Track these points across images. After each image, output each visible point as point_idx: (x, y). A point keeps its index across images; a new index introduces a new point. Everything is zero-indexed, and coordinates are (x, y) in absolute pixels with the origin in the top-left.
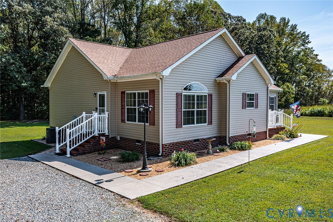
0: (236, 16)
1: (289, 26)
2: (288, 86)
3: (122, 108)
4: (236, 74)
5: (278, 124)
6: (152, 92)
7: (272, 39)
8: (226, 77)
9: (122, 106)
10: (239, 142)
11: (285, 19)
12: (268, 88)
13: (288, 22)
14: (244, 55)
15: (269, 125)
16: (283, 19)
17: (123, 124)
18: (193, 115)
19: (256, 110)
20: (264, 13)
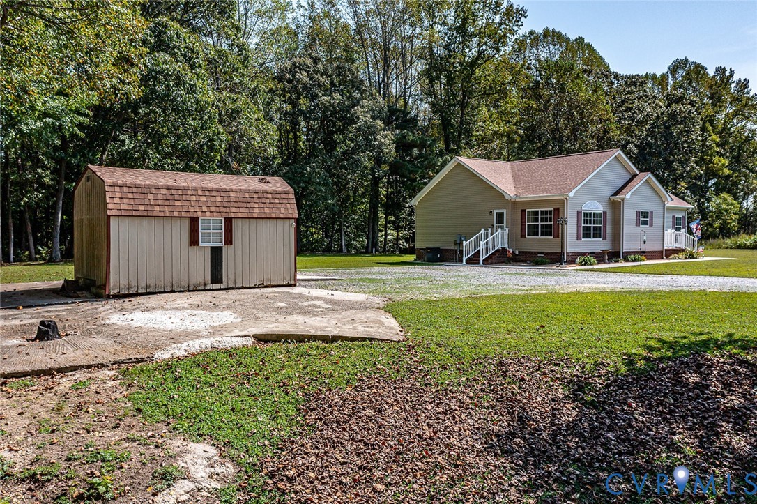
0: (628, 74)
1: (734, 82)
2: (725, 200)
3: (522, 225)
4: (630, 193)
5: (678, 245)
6: (557, 210)
7: (693, 118)
8: (620, 196)
9: (522, 222)
10: (632, 256)
11: (724, 70)
12: (664, 205)
13: (732, 75)
14: (638, 173)
15: (665, 246)
16: (721, 70)
17: (523, 239)
18: (590, 230)
19: (651, 228)
20: (683, 58)
